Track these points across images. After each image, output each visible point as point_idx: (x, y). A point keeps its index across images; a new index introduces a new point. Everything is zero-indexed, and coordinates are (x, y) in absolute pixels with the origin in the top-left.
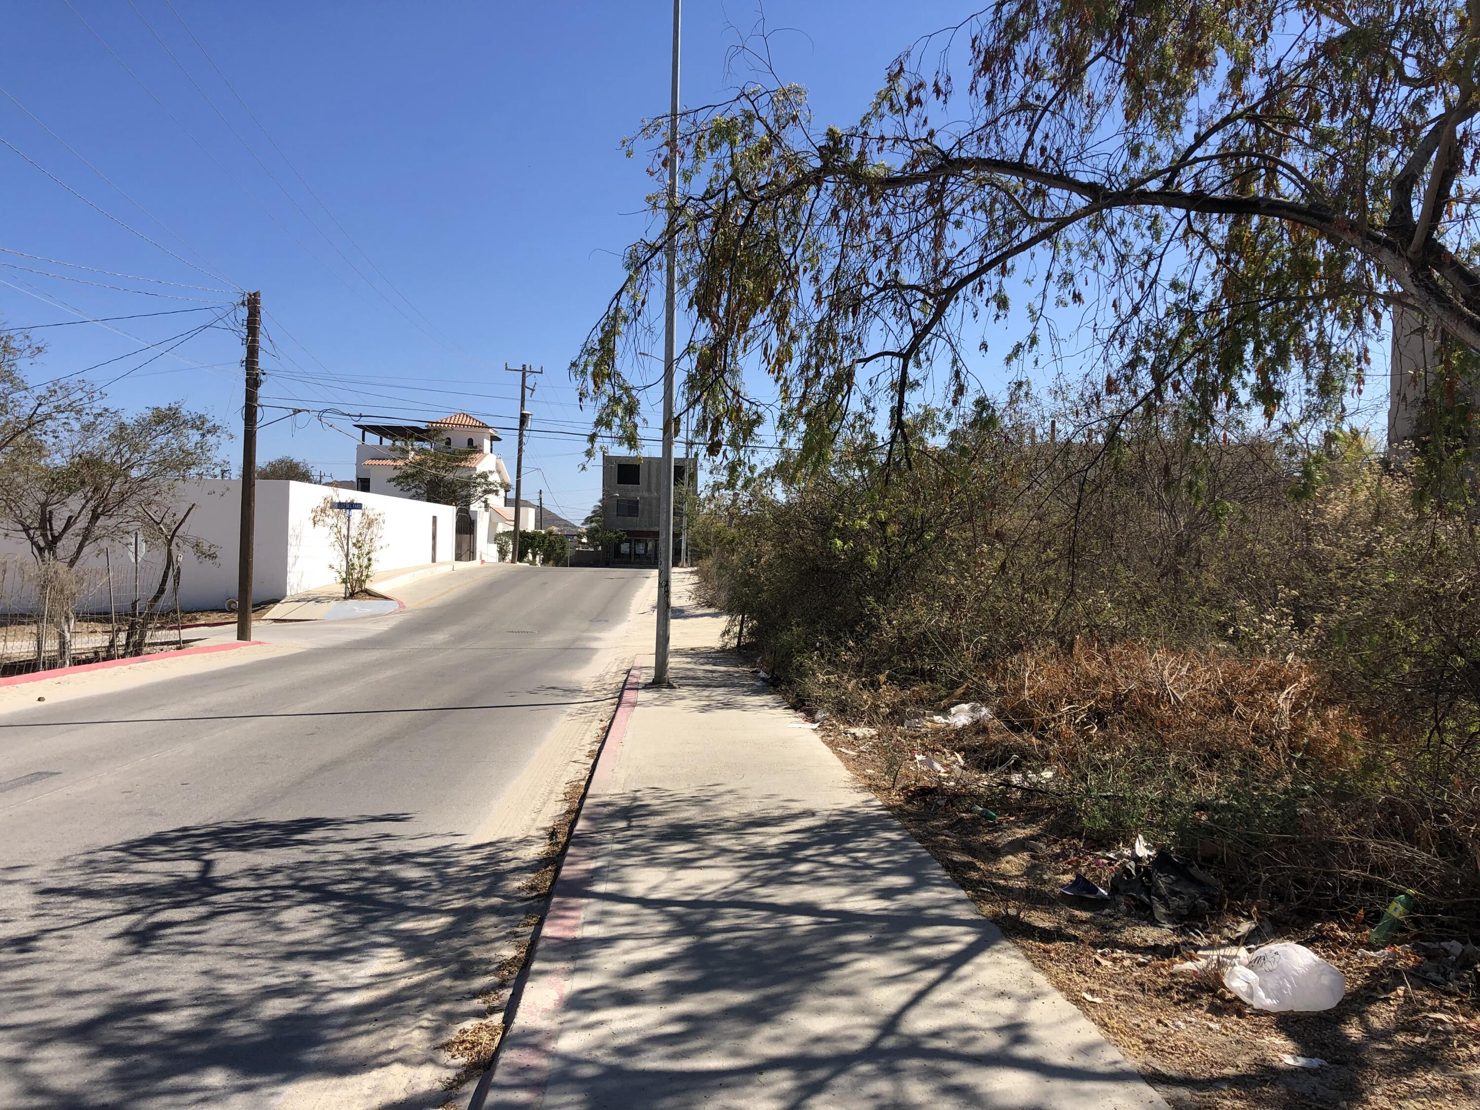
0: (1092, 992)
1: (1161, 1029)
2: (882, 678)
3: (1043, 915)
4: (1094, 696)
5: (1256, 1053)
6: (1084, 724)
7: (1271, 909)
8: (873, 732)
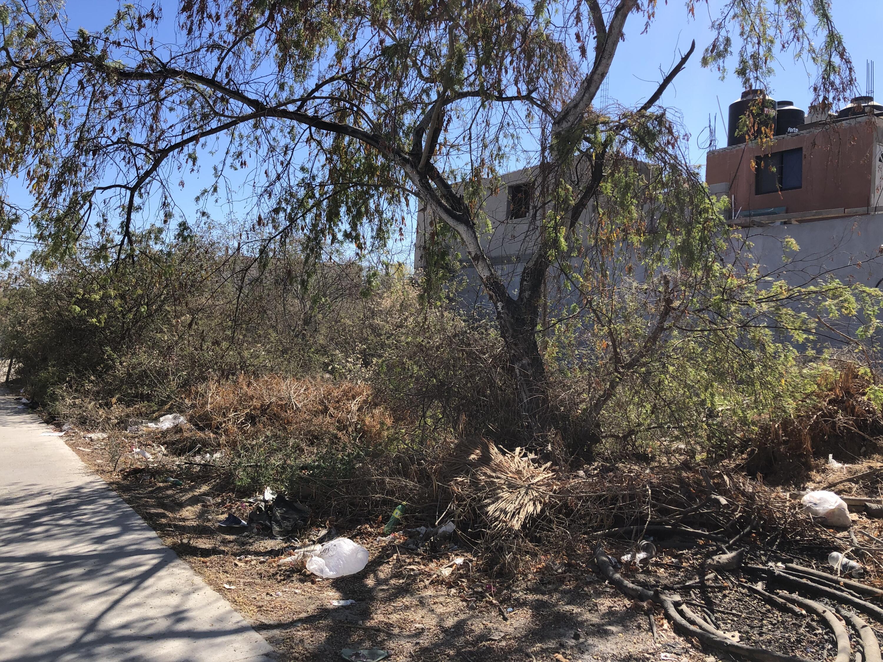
0: (230, 583)
1: (269, 598)
2: (114, 400)
3: (205, 541)
4: (250, 406)
5: (318, 603)
6: (242, 423)
7: (336, 521)
8: (105, 435)
